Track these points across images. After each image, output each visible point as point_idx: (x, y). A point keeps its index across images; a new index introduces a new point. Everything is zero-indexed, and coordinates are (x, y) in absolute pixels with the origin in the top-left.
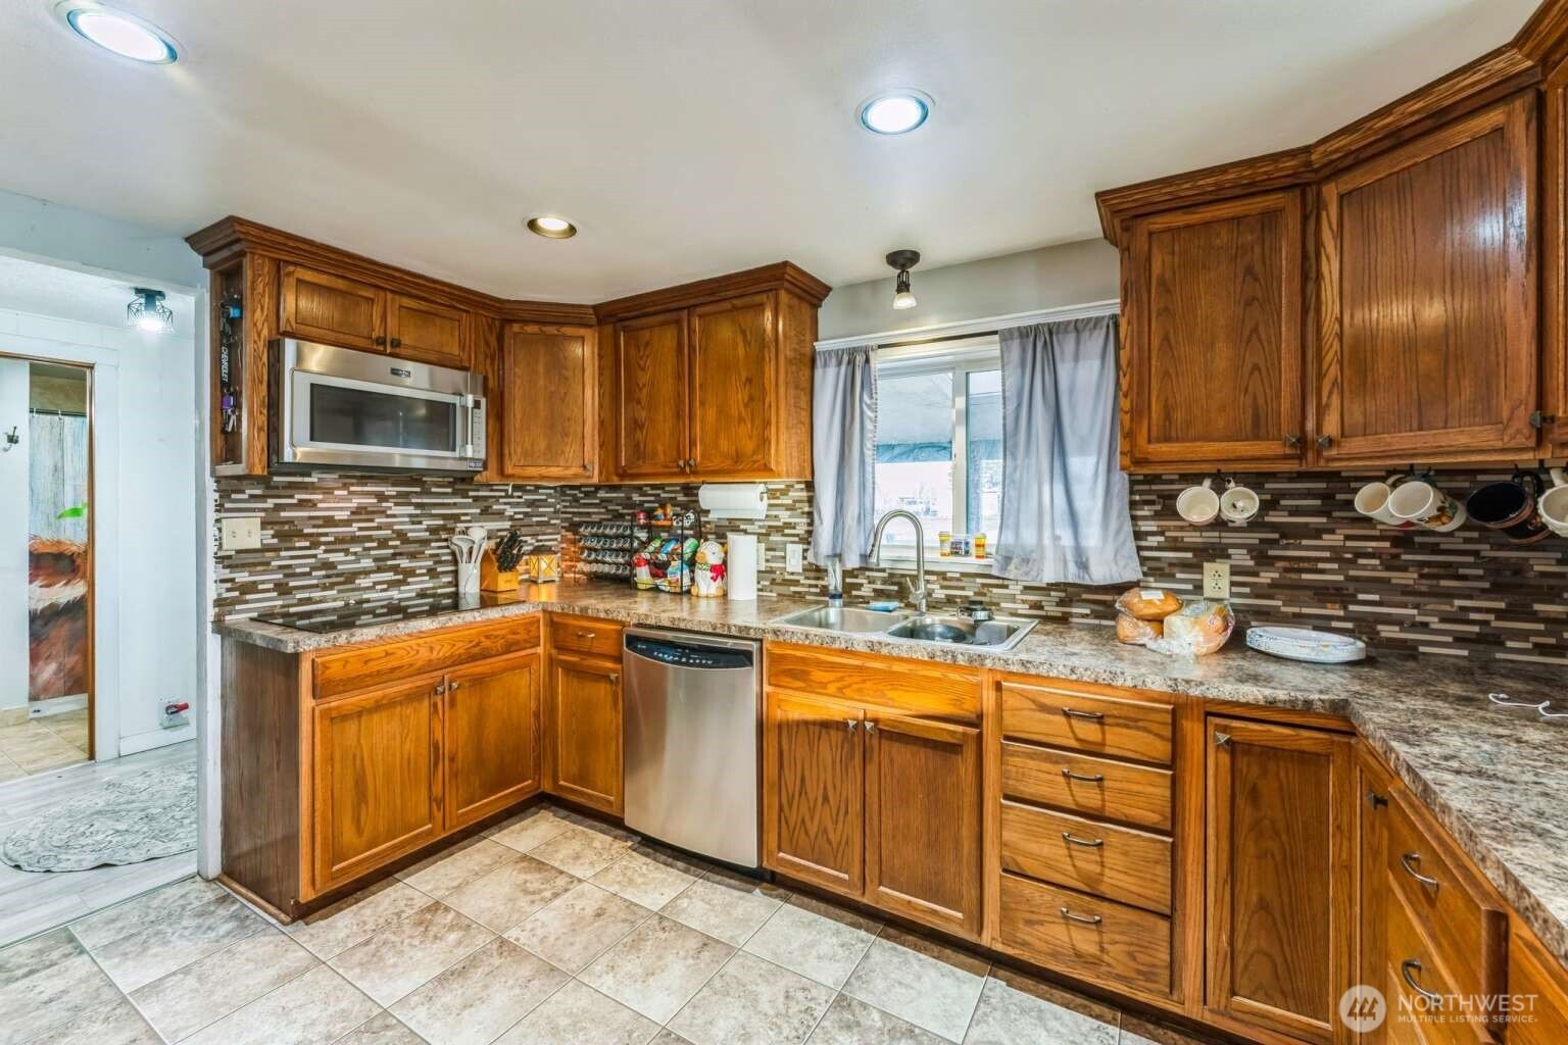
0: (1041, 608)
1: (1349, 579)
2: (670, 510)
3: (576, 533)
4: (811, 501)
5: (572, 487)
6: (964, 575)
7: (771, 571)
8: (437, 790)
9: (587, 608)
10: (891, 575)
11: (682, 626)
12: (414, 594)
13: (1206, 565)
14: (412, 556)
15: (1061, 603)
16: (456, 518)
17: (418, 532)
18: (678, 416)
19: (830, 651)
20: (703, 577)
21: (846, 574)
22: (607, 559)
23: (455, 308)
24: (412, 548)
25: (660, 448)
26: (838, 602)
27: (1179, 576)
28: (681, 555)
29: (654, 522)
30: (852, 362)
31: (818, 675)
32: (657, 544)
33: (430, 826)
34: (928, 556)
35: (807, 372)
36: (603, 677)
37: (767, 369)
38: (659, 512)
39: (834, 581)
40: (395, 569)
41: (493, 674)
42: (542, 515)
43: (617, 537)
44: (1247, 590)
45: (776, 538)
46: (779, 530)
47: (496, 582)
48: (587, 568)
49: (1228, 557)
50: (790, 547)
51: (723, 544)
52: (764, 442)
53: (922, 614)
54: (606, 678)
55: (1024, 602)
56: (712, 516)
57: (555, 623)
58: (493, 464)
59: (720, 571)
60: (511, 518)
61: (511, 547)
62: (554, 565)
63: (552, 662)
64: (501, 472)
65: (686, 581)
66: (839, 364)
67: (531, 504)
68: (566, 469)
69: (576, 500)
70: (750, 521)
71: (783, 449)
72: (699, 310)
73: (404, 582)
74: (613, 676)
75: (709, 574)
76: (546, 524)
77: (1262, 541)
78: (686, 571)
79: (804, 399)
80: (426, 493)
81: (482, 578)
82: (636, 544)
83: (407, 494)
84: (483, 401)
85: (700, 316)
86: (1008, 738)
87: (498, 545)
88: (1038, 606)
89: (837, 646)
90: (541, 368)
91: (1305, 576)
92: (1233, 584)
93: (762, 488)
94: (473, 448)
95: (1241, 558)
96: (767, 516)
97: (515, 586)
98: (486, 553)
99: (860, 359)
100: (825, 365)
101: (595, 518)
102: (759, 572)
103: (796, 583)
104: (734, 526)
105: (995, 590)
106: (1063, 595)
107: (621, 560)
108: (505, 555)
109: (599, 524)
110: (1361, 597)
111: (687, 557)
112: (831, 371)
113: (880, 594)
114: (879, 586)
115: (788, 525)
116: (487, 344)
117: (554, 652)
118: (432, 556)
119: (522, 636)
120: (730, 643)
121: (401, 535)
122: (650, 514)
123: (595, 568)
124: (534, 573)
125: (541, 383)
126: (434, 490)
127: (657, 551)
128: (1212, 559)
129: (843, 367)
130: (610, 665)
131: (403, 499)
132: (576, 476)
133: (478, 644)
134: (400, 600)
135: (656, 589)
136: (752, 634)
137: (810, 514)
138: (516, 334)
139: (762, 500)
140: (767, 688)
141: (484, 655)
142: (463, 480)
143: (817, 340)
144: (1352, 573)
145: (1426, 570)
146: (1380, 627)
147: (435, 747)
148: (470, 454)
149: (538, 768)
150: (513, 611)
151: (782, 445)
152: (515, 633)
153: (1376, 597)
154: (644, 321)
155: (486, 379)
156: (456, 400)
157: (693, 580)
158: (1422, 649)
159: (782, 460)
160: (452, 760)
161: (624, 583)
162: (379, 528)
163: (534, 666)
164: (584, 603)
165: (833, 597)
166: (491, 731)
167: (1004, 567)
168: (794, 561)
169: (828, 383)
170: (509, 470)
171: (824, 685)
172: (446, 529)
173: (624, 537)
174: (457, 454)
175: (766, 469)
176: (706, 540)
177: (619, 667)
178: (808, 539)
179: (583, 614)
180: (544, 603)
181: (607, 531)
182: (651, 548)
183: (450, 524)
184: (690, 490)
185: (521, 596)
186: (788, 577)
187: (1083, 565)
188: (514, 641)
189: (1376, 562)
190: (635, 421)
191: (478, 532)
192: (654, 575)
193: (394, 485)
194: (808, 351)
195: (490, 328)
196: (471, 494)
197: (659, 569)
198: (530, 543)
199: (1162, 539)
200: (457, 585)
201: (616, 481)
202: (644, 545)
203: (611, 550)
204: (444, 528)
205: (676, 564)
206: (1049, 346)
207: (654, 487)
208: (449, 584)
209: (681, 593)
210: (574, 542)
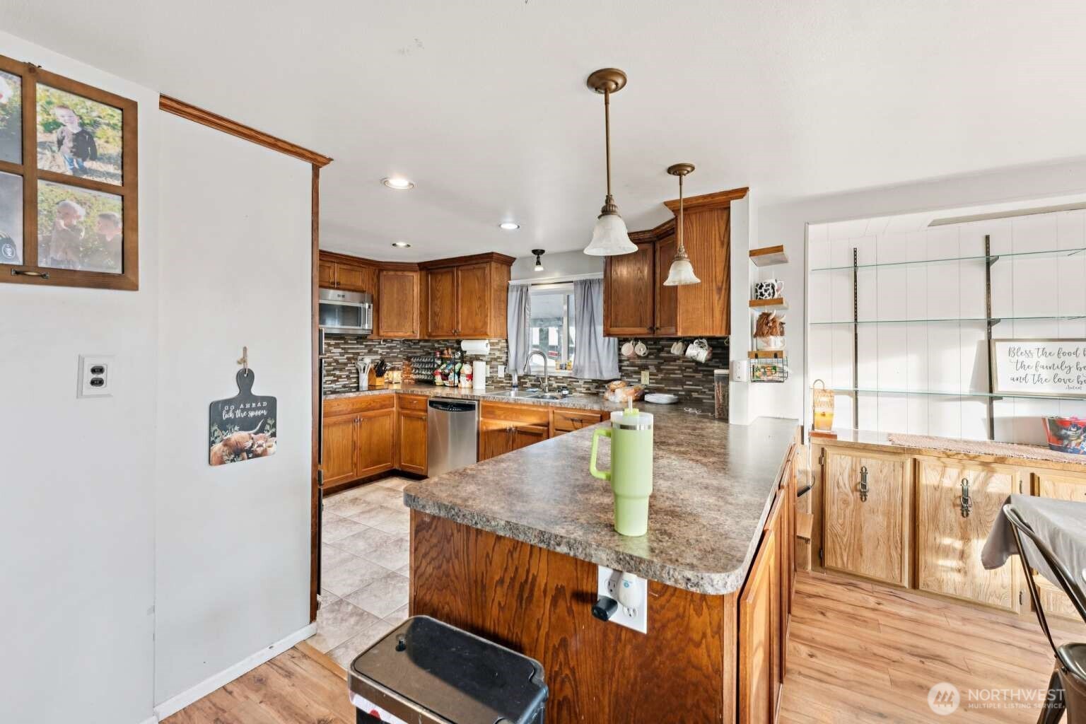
0: (590, 390)
1: (684, 376)
2: (450, 351)
3: (410, 361)
4: (507, 347)
5: (408, 340)
6: (564, 377)
7: (492, 377)
8: (355, 459)
9: (413, 391)
10: (538, 378)
11: (450, 396)
12: (341, 386)
13: (642, 372)
14: (341, 370)
15: (597, 387)
16: (358, 354)
17: (343, 360)
18: (452, 311)
19: (502, 403)
20: (463, 379)
21: (519, 378)
22: (423, 372)
23: (361, 267)
24: (340, 366)
25: (445, 325)
26: (516, 389)
27: (634, 376)
28: (454, 371)
29: (443, 356)
30: (522, 290)
31: (498, 412)
32: (444, 366)
33: (351, 474)
34: (549, 369)
35: (505, 294)
36: (420, 418)
37: (486, 294)
38: (446, 352)
39: (515, 380)
40: (334, 375)
41: (375, 417)
42: (395, 353)
43: (428, 363)
44: (654, 381)
45: (494, 363)
46: (495, 359)
47: (375, 382)
48: (414, 377)
49: (648, 369)
50: (499, 366)
51: (472, 366)
52: (485, 324)
53: (545, 392)
54: (421, 419)
55: (584, 387)
56: (467, 353)
57: (400, 397)
58: (375, 331)
59: (471, 377)
60: (381, 354)
61: (381, 367)
62: (400, 375)
63: (399, 414)
64: (378, 333)
65: (456, 381)
66: (517, 291)
67: (388, 348)
68: (405, 333)
69: (410, 346)
70: (484, 356)
71: (493, 326)
72: (460, 268)
73: (337, 381)
74: (424, 418)
75: (466, 378)
76: (397, 357)
77: (659, 363)
78: (456, 377)
79: (503, 306)
80: (346, 343)
81: (369, 380)
82: (436, 366)
83: (338, 344)
84: (372, 305)
85: (461, 270)
86: (557, 430)
87: (376, 366)
88: (588, 389)
89: (504, 401)
90: (395, 290)
91: (672, 376)
92: (650, 379)
93: (487, 341)
94: (368, 326)
95: (653, 369)
96: (490, 354)
97: (383, 384)
98: (371, 369)
99: (524, 290)
100: (512, 291)
101: (418, 355)
102: (487, 378)
103: (502, 382)
104: (477, 358)
105: (574, 383)
106: (596, 384)
107: (429, 373)
108: (379, 370)
109: (420, 357)
110: (688, 383)
111: (457, 371)
112: (514, 293)
113: (534, 386)
114: (533, 383)
115: (499, 358)
116: (373, 280)
117: (400, 410)
118: (348, 370)
119: (387, 402)
120: (467, 402)
121: (336, 361)
122: (442, 353)
123: (418, 377)
124: (390, 379)
125: (395, 296)
126: (349, 342)
127: (444, 369)
128: (644, 370)
129: (519, 292)
130: (423, 413)
131: (336, 346)
132: (410, 336)
133: (370, 404)
134: (336, 389)
135: (444, 385)
136: (476, 398)
137: (507, 353)
138: (385, 275)
139: (487, 346)
140: (481, 419)
141: (373, 409)
142: (361, 338)
143: (510, 280)
144: (685, 374)
145: (705, 373)
146: (693, 393)
147: (354, 443)
148: (367, 328)
149: (393, 458)
150: (383, 392)
151: (492, 325)
152: (384, 401)
153: (691, 383)
154: (439, 270)
155: (372, 296)
156: (361, 305)
157: (459, 381)
158: (704, 401)
159: (492, 330)
160: (360, 449)
161: (431, 383)
162: (328, 358)
163: (392, 416)
164: (412, 389)
165: (514, 387)
166: (375, 439)
167: (576, 374)
168: (501, 373)
169: (513, 297)
170: (382, 333)
171: (500, 416)
172: (354, 358)
173: (431, 363)
174: (361, 328)
175: (486, 334)
176: (466, 363)
177: (426, 414)
178: (506, 363)
179: (412, 394)
180: (396, 389)
181: (423, 360)
182: (442, 367)
183: (356, 356)
184: (459, 342)
185: (385, 387)
186: (498, 379)
187: (601, 373)
188: (384, 404)
189: (691, 370)
190: (435, 313)
191: (368, 360)
192: (443, 379)
193: (334, 340)
194: (506, 284)
195: (374, 273)
196: (365, 343)
197: (445, 377)
198: (389, 365)
199: (628, 362)
200: (358, 383)
201: (427, 338)
202: (439, 366)
203: (425, 368)
204: (353, 358)
205: (452, 374)
206: (590, 287)
207: (444, 341)
208: (355, 383)
209: (454, 387)
210: (409, 366)
